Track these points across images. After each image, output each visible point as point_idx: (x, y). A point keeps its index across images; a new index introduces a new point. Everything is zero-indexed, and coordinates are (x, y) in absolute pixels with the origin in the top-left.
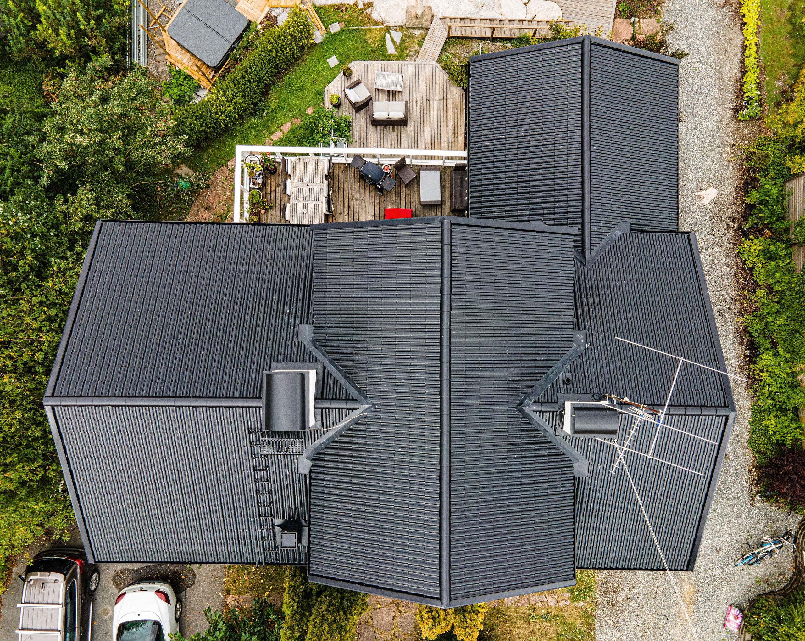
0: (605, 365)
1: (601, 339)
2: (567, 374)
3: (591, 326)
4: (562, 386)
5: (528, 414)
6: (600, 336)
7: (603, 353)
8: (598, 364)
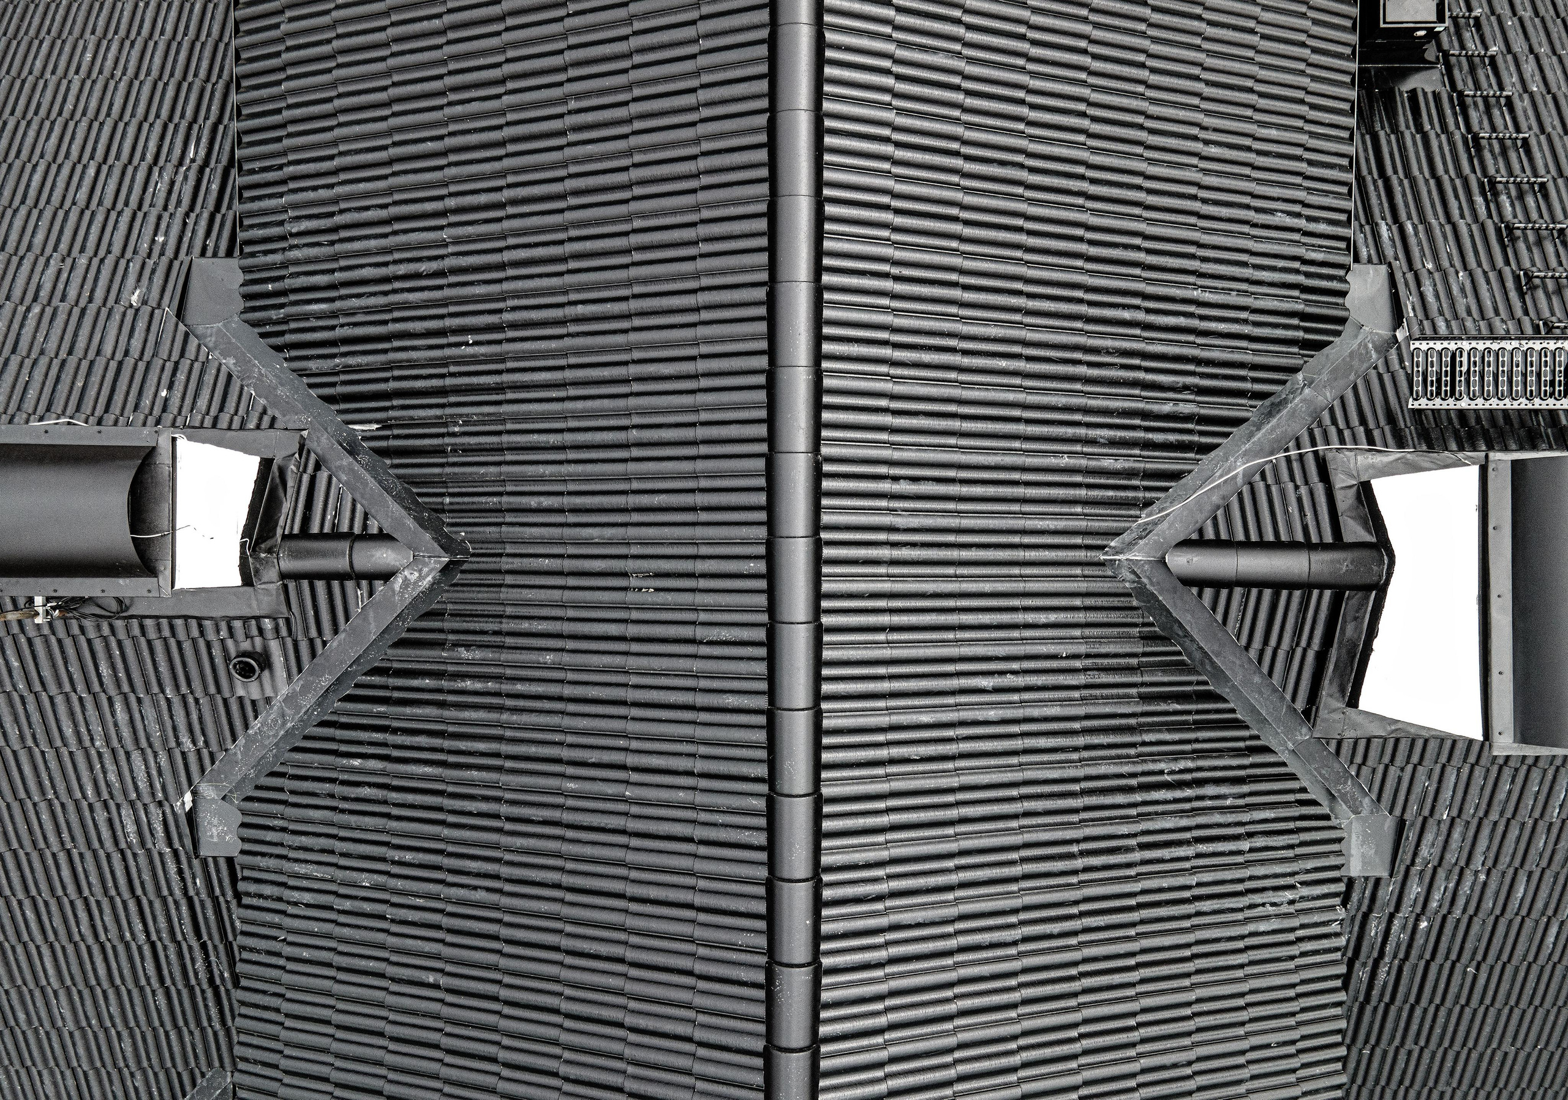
0: (97, 729)
1: (131, 828)
2: (256, 694)
3: (180, 872)
4: (274, 646)
5: (420, 522)
6: (134, 839)
7: (112, 777)
8: (126, 733)
